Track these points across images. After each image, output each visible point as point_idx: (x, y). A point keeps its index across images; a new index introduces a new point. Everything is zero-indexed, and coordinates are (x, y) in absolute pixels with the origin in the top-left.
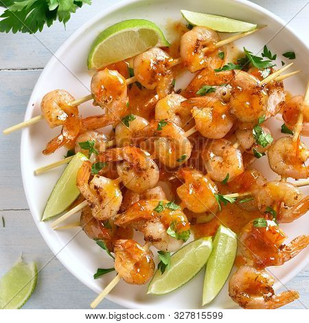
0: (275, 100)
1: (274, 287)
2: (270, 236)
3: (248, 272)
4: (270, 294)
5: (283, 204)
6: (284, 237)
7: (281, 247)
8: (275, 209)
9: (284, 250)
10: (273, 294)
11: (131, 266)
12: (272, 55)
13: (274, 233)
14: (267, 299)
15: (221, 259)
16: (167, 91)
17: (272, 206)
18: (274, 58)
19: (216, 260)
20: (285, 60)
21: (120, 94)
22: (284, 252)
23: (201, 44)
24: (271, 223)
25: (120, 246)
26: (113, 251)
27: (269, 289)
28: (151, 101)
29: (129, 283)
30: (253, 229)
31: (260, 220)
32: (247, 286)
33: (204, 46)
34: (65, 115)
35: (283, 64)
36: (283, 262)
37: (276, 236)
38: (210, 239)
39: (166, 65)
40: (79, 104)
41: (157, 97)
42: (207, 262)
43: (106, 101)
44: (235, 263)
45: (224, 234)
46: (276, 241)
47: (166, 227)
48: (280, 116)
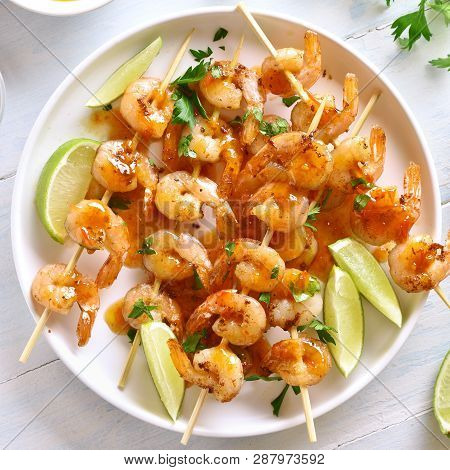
1: (437, 241)
2: (382, 202)
4: (439, 250)
5: (359, 164)
6: (395, 190)
7: (402, 201)
9: (406, 200)
10: (442, 247)
12: (206, 51)
13: (383, 196)
14: (442, 257)
17: (353, 177)
18: (210, 52)
19: (362, 279)
20: (222, 42)
21: (107, 219)
22: (408, 203)
23: (145, 101)
25: (271, 361)
26: (271, 373)
27: (433, 247)
28: (146, 199)
29: (315, 384)
31: (358, 200)
33: (150, 101)
35: (223, 48)
37: (387, 196)
38: (335, 267)
41: (148, 191)
42: (357, 289)
43: (100, 239)
45: (340, 251)
46: (392, 201)
48: (270, 95)
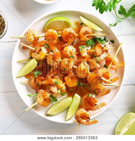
0: (104, 55)
1: (91, 118)
2: (92, 100)
3: (83, 111)
4: (88, 120)
5: (99, 90)
6: (97, 102)
7: (96, 105)
8: (96, 92)
9: (96, 106)
10: (90, 120)
11: (42, 100)
12: (107, 40)
13: (94, 100)
14: (87, 121)
15: (74, 105)
16: (70, 44)
17: (95, 91)
18: (107, 41)
19: (72, 105)
20: (111, 43)
21: (55, 39)
22: (96, 107)
23: (87, 32)
24: (94, 96)
25: (40, 92)
27: (89, 118)
28: (64, 45)
29: (40, 105)
30: (88, 97)
31: (90, 94)
32: (81, 116)
33: (88, 34)
34: (34, 39)
36: (95, 110)
37: (95, 101)
38: (71, 98)
39: (73, 35)
40: (40, 37)
41: (67, 44)
43: (49, 40)
44: (79, 107)
45: (76, 96)
46: (94, 102)
47: (58, 89)
48: (105, 61)
